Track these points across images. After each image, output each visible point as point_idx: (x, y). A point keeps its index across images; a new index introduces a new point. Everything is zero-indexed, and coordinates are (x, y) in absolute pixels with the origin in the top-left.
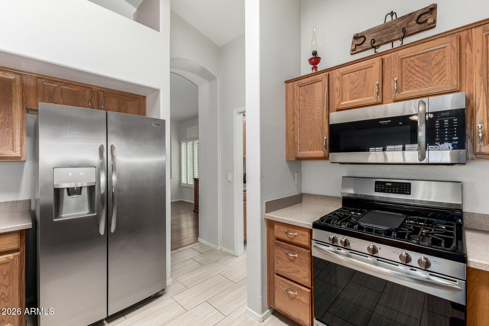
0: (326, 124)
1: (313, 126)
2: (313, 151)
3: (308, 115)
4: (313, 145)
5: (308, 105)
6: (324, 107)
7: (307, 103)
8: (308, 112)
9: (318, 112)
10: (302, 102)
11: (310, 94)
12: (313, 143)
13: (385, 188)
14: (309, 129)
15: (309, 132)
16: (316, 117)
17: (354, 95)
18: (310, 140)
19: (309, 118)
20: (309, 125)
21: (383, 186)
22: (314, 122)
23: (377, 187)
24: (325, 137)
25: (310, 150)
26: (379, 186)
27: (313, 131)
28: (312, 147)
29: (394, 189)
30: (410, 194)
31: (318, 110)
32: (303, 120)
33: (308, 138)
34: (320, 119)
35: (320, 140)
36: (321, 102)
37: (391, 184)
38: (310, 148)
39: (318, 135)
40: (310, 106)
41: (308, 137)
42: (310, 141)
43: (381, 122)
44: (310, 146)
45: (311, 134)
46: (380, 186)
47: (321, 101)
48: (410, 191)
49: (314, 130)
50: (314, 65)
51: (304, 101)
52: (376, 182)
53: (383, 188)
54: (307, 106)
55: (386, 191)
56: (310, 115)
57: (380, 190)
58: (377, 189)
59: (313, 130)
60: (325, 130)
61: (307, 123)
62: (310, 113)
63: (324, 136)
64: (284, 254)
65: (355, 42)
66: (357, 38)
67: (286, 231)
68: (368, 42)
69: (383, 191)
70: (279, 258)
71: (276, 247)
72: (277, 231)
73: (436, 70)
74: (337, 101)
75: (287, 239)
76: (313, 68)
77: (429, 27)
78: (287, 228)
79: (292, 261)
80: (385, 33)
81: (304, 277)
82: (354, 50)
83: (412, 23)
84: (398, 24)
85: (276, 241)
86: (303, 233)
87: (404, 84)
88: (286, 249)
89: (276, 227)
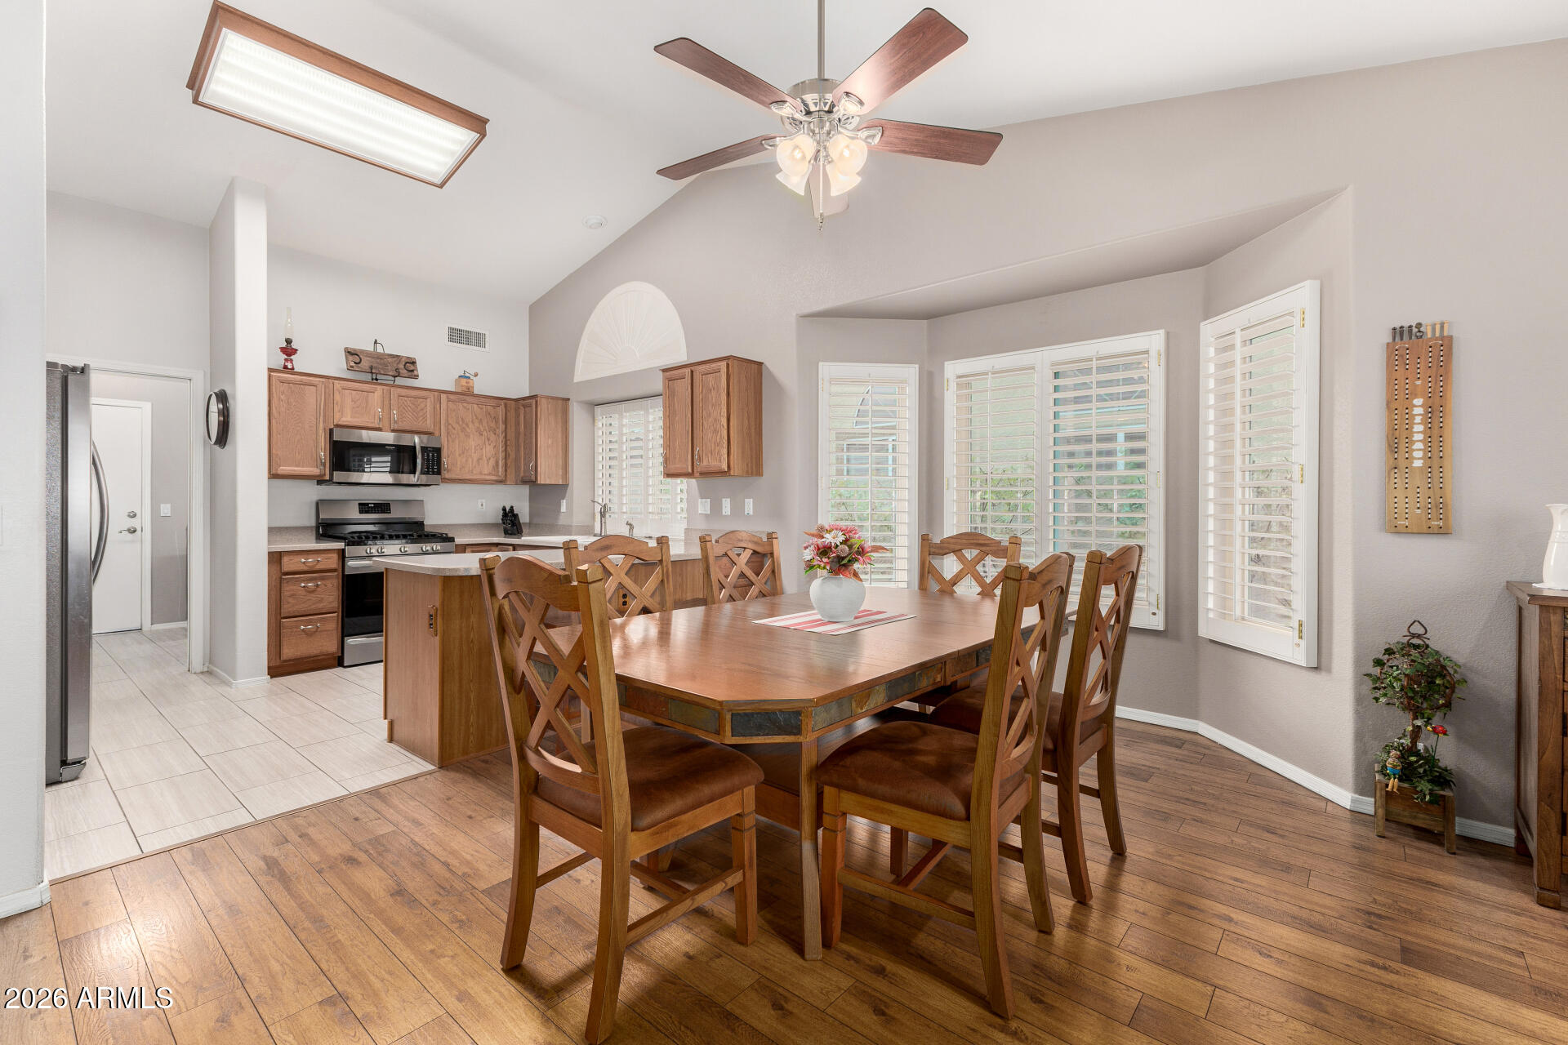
0: (322, 438)
1: (302, 437)
2: (306, 467)
3: (295, 423)
4: (302, 460)
6: (320, 417)
7: (293, 407)
8: (294, 418)
9: (311, 422)
11: (298, 397)
12: (302, 458)
13: (370, 509)
14: (297, 439)
15: (296, 443)
16: (307, 427)
17: (356, 415)
18: (297, 453)
19: (296, 426)
20: (296, 434)
21: (368, 508)
22: (303, 432)
24: (322, 452)
25: (300, 465)
26: (363, 508)
28: (302, 462)
29: (377, 509)
30: (389, 513)
31: (311, 419)
32: (286, 426)
33: (295, 451)
34: (314, 430)
35: (313, 455)
36: (314, 411)
37: (374, 505)
38: (297, 463)
39: (310, 448)
40: (297, 411)
41: (295, 449)
44: (297, 460)
45: (299, 446)
46: (365, 508)
47: (314, 409)
48: (390, 510)
49: (304, 444)
50: (287, 356)
51: (289, 403)
52: (358, 504)
53: (368, 510)
54: (293, 410)
55: (370, 512)
56: (297, 423)
57: (363, 512)
58: (361, 510)
59: (303, 442)
60: (322, 444)
61: (293, 431)
62: (297, 420)
63: (320, 452)
64: (300, 588)
65: (351, 358)
66: (350, 353)
67: (303, 560)
68: (365, 364)
69: (367, 512)
70: (292, 596)
71: (285, 585)
72: (289, 564)
73: (421, 414)
74: (337, 416)
75: (305, 569)
76: (286, 360)
77: (416, 377)
78: (306, 556)
79: (313, 592)
80: (381, 364)
81: (330, 603)
82: (352, 367)
83: (401, 366)
84: (390, 360)
85: (284, 577)
86: (330, 555)
87: (400, 417)
88: (303, 581)
89: (285, 559)
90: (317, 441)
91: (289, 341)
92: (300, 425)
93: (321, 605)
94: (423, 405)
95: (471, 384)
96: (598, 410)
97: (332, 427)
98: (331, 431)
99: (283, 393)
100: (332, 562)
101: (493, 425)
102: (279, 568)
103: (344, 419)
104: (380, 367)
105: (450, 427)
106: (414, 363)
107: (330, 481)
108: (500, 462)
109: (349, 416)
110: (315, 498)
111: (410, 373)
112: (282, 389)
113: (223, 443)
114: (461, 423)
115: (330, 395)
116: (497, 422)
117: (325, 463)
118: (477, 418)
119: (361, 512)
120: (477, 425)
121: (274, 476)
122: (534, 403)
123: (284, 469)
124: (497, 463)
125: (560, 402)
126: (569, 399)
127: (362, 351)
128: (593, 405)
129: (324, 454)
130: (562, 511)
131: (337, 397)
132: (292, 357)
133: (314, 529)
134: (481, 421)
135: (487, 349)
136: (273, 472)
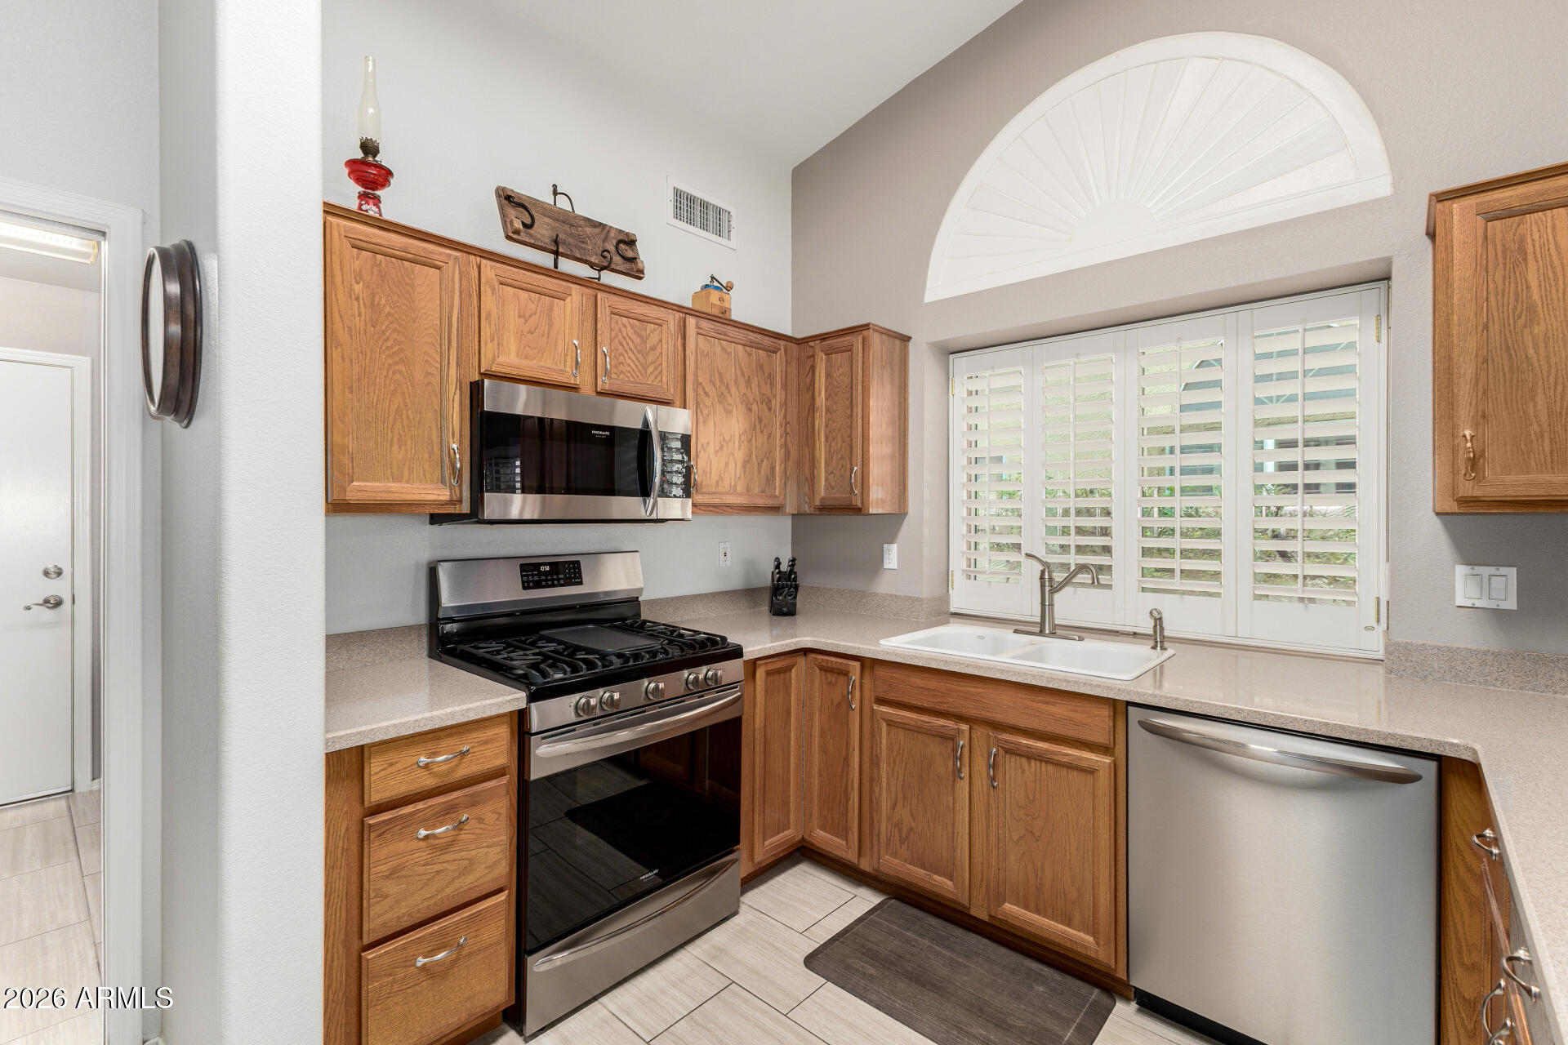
0: (455, 405)
1: (408, 401)
2: (408, 482)
3: (390, 361)
4: (407, 463)
5: (386, 323)
6: (449, 350)
7: (383, 316)
8: (388, 347)
9: (427, 361)
10: (362, 305)
11: (395, 289)
12: (409, 456)
13: (539, 577)
14: (394, 407)
15: (392, 416)
16: (418, 375)
17: (527, 348)
18: (396, 444)
19: (392, 370)
20: (394, 393)
21: (536, 575)
22: (410, 388)
23: (525, 579)
24: (454, 443)
25: (397, 479)
26: (527, 576)
27: (408, 416)
28: (406, 468)
29: (555, 577)
30: (581, 583)
31: (426, 353)
32: (367, 370)
33: (389, 438)
34: (434, 383)
35: (433, 449)
36: (435, 333)
37: (548, 568)
38: (395, 471)
39: (426, 432)
40: (395, 330)
41: (390, 434)
42: (395, 447)
43: (597, 432)
44: (395, 464)
45: (398, 424)
46: (530, 575)
47: (435, 330)
48: (580, 577)
49: (411, 417)
50: (366, 188)
51: (372, 304)
52: (521, 565)
53: (536, 578)
54: (384, 327)
55: (544, 583)
56: (396, 363)
57: (531, 584)
58: (526, 582)
59: (410, 413)
60: (454, 422)
61: (385, 384)
62: (396, 353)
63: (451, 441)
64: (415, 845)
65: (512, 212)
66: (508, 199)
67: (423, 760)
68: (543, 229)
69: (538, 585)
70: (392, 874)
71: (375, 845)
72: (383, 781)
73: (651, 358)
74: (488, 351)
75: (430, 782)
76: (362, 196)
77: (638, 275)
78: (430, 746)
79: (448, 846)
80: (572, 235)
81: (491, 867)
82: (517, 232)
83: (611, 248)
84: (589, 230)
85: (372, 821)
86: (490, 733)
87: (614, 363)
88: (426, 822)
89: (375, 766)
90: (442, 416)
91: (369, 148)
92: (402, 368)
93: (469, 880)
94: (654, 339)
95: (726, 305)
96: (959, 363)
97: (477, 378)
98: (476, 389)
99: (359, 277)
100: (497, 751)
101: (766, 390)
102: (356, 793)
103: (501, 359)
104: (571, 240)
105: (700, 391)
106: (631, 242)
107: (475, 516)
108: (777, 468)
109: (513, 353)
110: (426, 555)
111: (628, 265)
112: (357, 265)
113: (185, 408)
114: (718, 384)
115: (470, 296)
116: (772, 385)
117: (461, 470)
118: (743, 374)
119: (526, 586)
120: (743, 388)
121: (337, 506)
122: (860, 341)
123: (362, 488)
124: (773, 469)
125: (897, 342)
126: (909, 338)
127: (536, 202)
128: (948, 351)
129: (457, 443)
130: (887, 565)
131: (489, 301)
132: (378, 193)
133: (425, 632)
134: (748, 382)
135: (732, 243)
136: (335, 495)
